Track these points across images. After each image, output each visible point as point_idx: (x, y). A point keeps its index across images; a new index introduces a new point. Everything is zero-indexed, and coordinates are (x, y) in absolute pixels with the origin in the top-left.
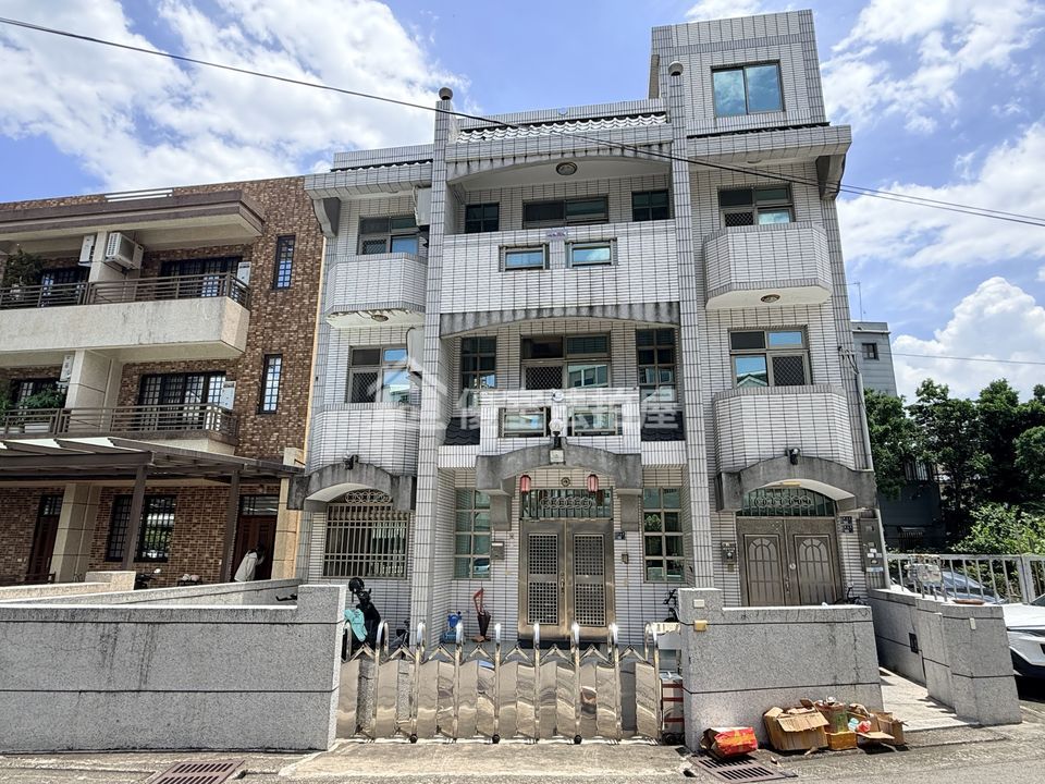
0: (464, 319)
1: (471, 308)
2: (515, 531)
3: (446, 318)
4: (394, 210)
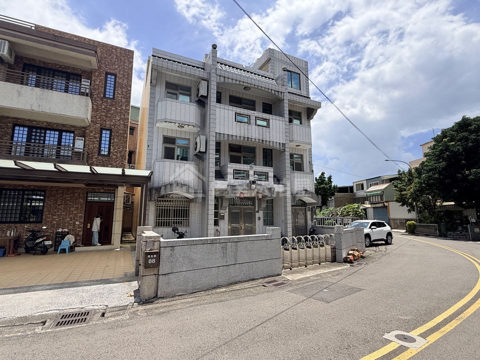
0: (224, 136)
1: (226, 133)
2: (227, 210)
3: (218, 134)
4: (181, 83)
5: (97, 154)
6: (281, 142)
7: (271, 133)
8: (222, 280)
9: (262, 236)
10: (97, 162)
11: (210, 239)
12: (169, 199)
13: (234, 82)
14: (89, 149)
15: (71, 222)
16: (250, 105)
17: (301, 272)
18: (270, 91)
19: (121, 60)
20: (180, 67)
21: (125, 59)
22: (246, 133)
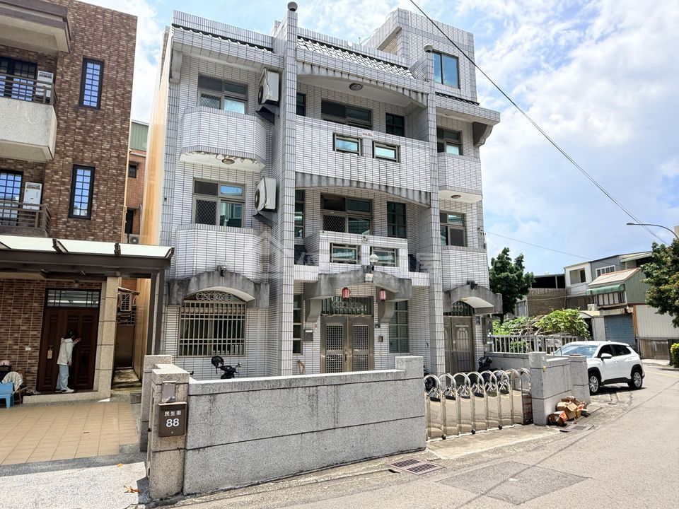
0: (311, 179)
1: (317, 172)
2: (319, 323)
3: (300, 176)
4: (227, 76)
5: (65, 215)
6: (423, 190)
7: (403, 172)
8: (309, 460)
9: (387, 373)
10: (67, 231)
11: (286, 380)
12: (205, 302)
13: (331, 74)
14: (51, 205)
15: (15, 347)
16: (362, 118)
17: (465, 444)
18: (401, 91)
19: (114, 34)
20: (225, 47)
21: (120, 33)
22: (355, 173)
